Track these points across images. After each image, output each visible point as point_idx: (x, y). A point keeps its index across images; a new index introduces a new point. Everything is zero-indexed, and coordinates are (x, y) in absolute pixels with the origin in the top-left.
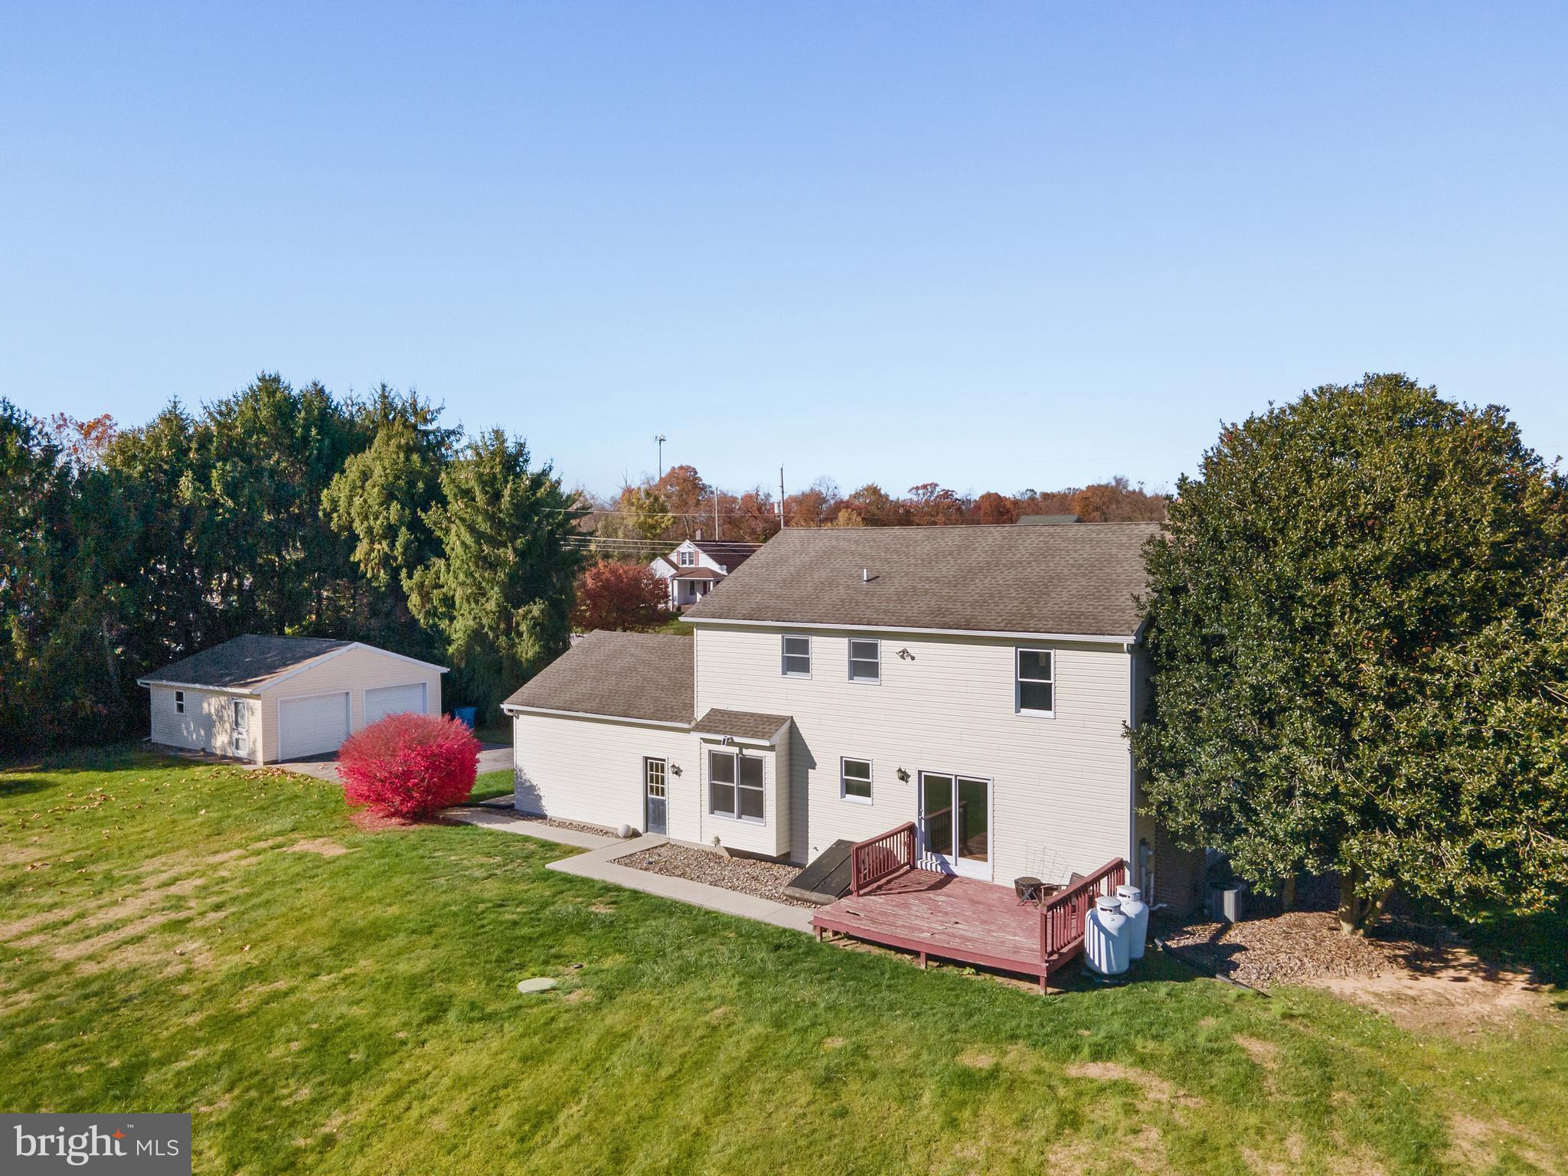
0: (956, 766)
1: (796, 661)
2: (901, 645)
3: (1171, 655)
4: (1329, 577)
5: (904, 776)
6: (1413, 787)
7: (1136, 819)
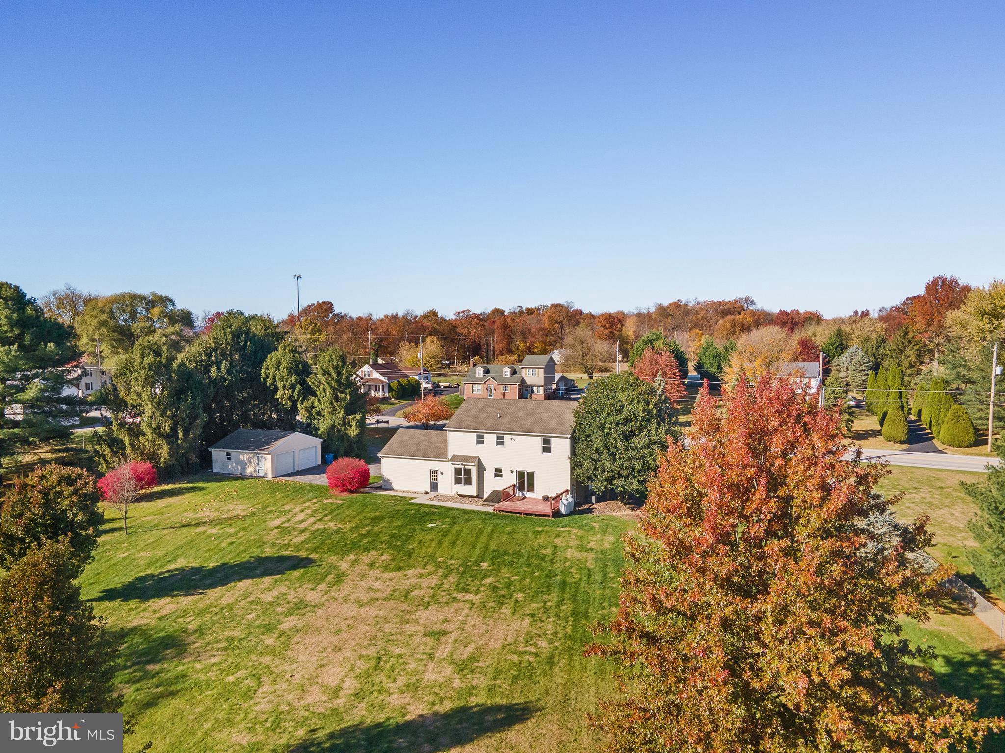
0: (526, 469)
1: (480, 440)
2: (511, 437)
3: (579, 439)
4: (611, 423)
5: (512, 472)
6: (627, 468)
7: (571, 479)
